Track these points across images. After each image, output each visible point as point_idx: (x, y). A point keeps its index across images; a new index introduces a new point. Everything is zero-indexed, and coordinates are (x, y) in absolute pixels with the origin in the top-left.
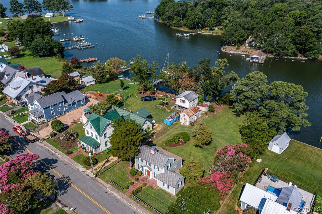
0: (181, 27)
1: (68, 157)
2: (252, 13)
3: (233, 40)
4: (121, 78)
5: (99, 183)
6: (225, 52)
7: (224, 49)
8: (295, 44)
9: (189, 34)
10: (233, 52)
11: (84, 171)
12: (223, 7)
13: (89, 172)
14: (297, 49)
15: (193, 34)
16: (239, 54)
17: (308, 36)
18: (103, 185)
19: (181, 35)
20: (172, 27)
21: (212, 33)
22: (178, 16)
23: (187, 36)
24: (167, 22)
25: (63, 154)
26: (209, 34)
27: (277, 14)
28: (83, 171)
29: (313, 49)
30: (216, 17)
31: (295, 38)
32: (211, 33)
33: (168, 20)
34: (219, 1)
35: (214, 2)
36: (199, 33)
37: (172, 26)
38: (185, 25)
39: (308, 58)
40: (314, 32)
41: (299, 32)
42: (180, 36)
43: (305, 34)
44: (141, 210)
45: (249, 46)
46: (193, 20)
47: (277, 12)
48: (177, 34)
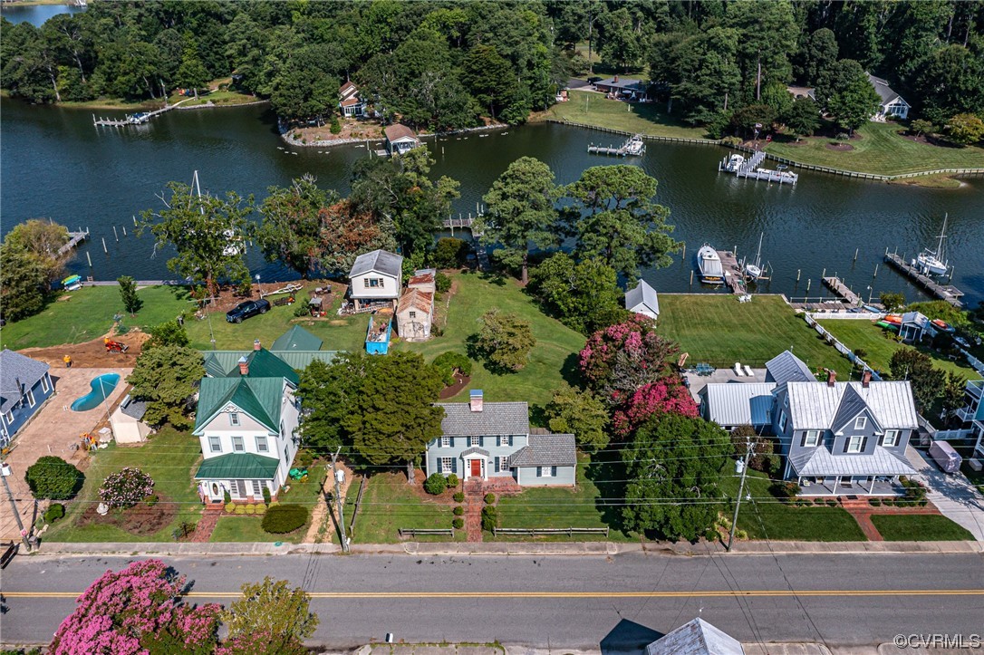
0: (92, 98)
1: (192, 544)
2: (312, 31)
3: (315, 109)
4: (72, 284)
5: (371, 553)
6: (303, 147)
7: (295, 138)
8: (475, 92)
9: (145, 116)
10: (327, 143)
11: (290, 550)
12: (207, 21)
13: (308, 545)
14: (483, 104)
15: (155, 113)
16: (345, 144)
17: (500, 68)
18: (390, 552)
19: (122, 123)
20: (58, 104)
21: (214, 102)
22: (71, 64)
23: (143, 122)
24: (34, 91)
25: (163, 545)
26: (204, 105)
27: (389, 24)
28: (290, 553)
29: (515, 100)
30: (197, 54)
31: (471, 78)
32: (210, 104)
33: (34, 81)
34: (193, 4)
35: (179, 8)
36: (168, 107)
37: (55, 99)
38: (104, 92)
39: (509, 123)
40: (506, 57)
41: (477, 62)
42: (120, 126)
43: (492, 65)
44: (542, 550)
45: (356, 119)
46: (135, 71)
47: (386, 18)
48: (102, 122)
